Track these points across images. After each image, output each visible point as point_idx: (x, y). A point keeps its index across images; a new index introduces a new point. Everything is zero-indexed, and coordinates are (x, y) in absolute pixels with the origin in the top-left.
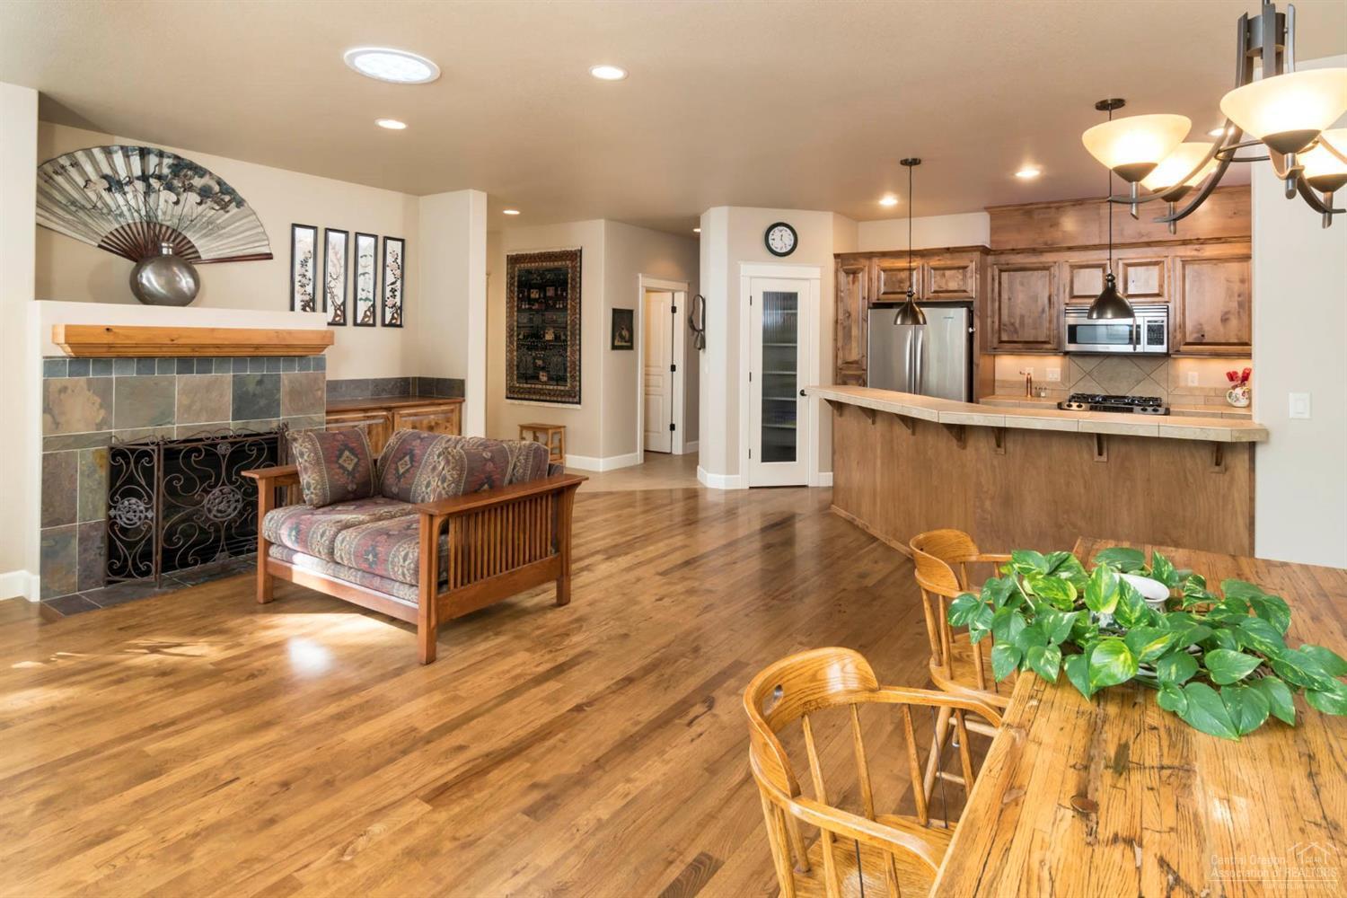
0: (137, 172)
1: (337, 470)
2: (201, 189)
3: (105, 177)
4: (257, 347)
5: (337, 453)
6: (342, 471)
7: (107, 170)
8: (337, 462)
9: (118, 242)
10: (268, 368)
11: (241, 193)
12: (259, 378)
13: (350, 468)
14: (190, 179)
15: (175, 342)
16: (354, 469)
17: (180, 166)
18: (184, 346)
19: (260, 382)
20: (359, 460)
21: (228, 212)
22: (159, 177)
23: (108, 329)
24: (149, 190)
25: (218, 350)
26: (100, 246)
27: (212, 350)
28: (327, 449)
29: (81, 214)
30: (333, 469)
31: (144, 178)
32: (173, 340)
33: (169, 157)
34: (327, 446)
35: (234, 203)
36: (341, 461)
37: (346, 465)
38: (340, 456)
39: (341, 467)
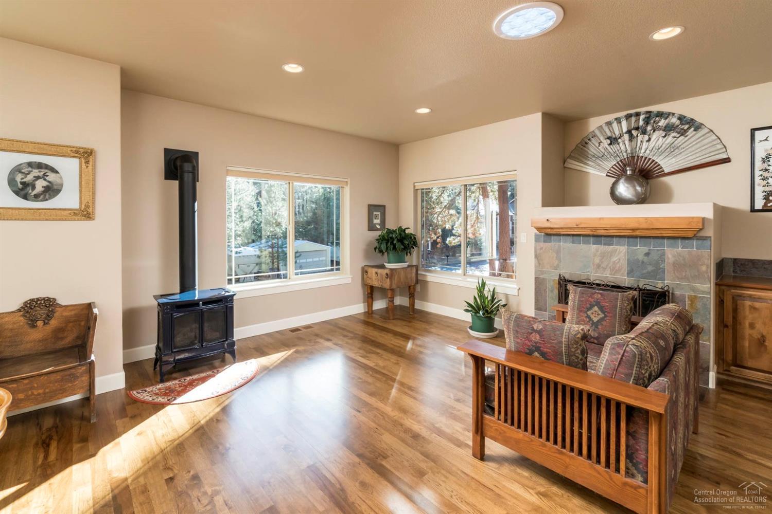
0: (625, 129)
1: (585, 319)
2: (665, 127)
3: (609, 138)
4: (633, 230)
5: (589, 306)
6: (588, 320)
7: (609, 134)
8: (586, 312)
9: (615, 171)
10: (654, 245)
11: (699, 119)
12: (647, 251)
13: (595, 320)
14: (658, 123)
15: (579, 226)
16: (598, 321)
17: (649, 116)
18: (585, 228)
19: (647, 254)
20: (606, 316)
21: (686, 136)
22: (637, 129)
23: (547, 220)
24: (631, 138)
25: (606, 231)
26: (607, 175)
27: (603, 231)
28: (582, 301)
29: (598, 161)
30: (582, 316)
31: (629, 132)
32: (577, 225)
33: (643, 114)
34: (583, 299)
35: (693, 129)
36: (589, 313)
37: (592, 317)
38: (589, 309)
39: (588, 317)
